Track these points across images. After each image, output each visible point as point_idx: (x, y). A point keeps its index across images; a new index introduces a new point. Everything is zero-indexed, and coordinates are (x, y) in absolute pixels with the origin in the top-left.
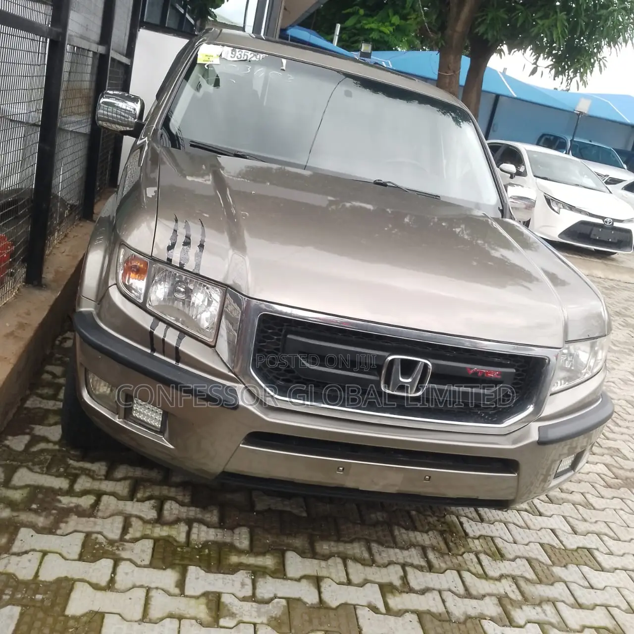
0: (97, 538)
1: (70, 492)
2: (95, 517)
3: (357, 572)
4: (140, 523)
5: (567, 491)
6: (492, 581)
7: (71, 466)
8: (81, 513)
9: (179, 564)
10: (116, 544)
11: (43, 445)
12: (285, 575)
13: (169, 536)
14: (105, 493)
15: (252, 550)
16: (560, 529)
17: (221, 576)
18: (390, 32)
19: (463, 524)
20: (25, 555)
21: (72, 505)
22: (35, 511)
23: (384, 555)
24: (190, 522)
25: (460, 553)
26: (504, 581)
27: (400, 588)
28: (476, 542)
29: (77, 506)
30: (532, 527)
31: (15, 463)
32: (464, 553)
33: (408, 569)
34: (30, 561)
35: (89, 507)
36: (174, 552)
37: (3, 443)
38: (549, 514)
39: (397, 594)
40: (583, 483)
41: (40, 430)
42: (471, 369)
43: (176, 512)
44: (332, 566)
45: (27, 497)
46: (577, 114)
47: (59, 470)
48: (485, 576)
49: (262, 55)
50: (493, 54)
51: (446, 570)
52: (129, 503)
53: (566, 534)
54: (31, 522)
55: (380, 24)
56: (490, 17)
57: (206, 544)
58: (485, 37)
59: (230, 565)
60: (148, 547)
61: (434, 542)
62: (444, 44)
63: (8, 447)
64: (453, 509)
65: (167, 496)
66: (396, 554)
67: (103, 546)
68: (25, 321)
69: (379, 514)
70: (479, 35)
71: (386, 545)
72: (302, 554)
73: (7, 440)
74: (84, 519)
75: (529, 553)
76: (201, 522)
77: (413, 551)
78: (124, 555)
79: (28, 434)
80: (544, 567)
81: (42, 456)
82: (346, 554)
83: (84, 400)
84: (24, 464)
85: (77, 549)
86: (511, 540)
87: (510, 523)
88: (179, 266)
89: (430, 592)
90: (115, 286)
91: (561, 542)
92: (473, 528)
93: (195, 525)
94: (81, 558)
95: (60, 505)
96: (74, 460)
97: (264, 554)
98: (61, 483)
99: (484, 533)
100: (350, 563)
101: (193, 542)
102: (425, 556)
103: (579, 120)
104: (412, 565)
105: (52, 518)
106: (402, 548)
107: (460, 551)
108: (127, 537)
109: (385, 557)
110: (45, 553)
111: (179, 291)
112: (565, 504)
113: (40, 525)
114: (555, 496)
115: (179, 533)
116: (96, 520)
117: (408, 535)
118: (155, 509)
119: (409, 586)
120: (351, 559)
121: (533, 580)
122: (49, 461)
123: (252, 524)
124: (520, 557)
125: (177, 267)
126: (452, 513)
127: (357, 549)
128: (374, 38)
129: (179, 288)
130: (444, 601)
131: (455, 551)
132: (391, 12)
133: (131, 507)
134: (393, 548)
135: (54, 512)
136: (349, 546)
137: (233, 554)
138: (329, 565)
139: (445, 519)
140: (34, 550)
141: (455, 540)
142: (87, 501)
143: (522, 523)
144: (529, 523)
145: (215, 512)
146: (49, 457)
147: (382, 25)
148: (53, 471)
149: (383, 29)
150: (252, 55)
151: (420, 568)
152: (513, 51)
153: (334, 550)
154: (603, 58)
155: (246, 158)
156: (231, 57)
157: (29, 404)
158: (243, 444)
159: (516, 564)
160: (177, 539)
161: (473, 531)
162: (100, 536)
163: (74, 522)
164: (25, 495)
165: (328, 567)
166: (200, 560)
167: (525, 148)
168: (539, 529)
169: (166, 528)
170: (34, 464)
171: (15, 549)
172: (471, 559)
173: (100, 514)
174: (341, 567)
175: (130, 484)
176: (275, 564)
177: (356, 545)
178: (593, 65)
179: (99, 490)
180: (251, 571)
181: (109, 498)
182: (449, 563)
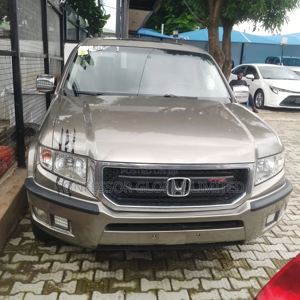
0: (50, 283)
1: (39, 262)
2: (50, 273)
3: (176, 284)
4: (71, 273)
5: (285, 231)
6: (245, 281)
7: (40, 250)
8: (43, 271)
9: (89, 291)
10: (59, 285)
11: (27, 242)
12: (140, 290)
13: (84, 278)
14: (55, 261)
15: (125, 280)
16: (281, 250)
17: (109, 294)
18: (187, 23)
19: (231, 254)
20: (17, 295)
21: (40, 268)
22: (23, 274)
23: (190, 274)
24: (94, 270)
25: (229, 269)
26: (251, 280)
27: (198, 290)
28: (237, 262)
29: (42, 269)
30: (266, 251)
31: (14, 252)
32: (231, 268)
33: (202, 280)
34: (18, 297)
35: (47, 268)
36: (87, 286)
37: (9, 243)
38: (275, 243)
39: (196, 293)
40: (293, 225)
41: (27, 234)
42: (210, 179)
43: (88, 266)
44: (164, 283)
45: (19, 267)
46: (282, 45)
47: (34, 252)
48: (242, 279)
49: (107, 47)
50: (234, 25)
51: (221, 279)
52: (66, 264)
53: (284, 252)
54: (20, 279)
55: (182, 20)
56: (228, 8)
57: (102, 280)
58: (227, 18)
59: (113, 289)
60: (74, 284)
61: (216, 265)
62: (209, 24)
63: (11, 244)
64: (226, 247)
65: (84, 258)
66: (196, 273)
67: (53, 286)
68: (16, 185)
69: (188, 254)
70: (225, 17)
71: (191, 269)
72: (149, 279)
73: (11, 241)
74: (45, 275)
75: (265, 264)
76: (100, 269)
77: (205, 271)
78: (63, 289)
79: (21, 237)
80: (272, 271)
81: (26, 246)
82: (171, 276)
83: (34, 219)
84: (18, 251)
85: (41, 289)
86: (255, 259)
87: (255, 250)
88: (65, 151)
89: (213, 290)
90: (39, 164)
91: (281, 257)
92: (235, 255)
93: (97, 271)
94: (43, 293)
95: (34, 269)
96: (41, 247)
97: (130, 281)
98: (35, 258)
99: (241, 257)
100: (173, 280)
101: (96, 279)
102: (211, 272)
103: (283, 48)
104: (204, 278)
105: (30, 275)
106: (199, 270)
107: (228, 267)
108: (65, 281)
109: (190, 275)
110: (26, 293)
111: (69, 162)
112: (284, 237)
113: (24, 279)
114: (278, 234)
115: (89, 276)
116: (51, 274)
117: (202, 263)
118: (78, 265)
119: (203, 289)
120: (173, 278)
121: (266, 278)
122: (29, 249)
123: (124, 267)
124: (260, 267)
125: (64, 151)
126: (225, 249)
127: (177, 273)
128: (180, 27)
129: (69, 161)
130: (220, 294)
131: (226, 268)
132: (186, 14)
133: (67, 266)
134: (194, 270)
135: (31, 272)
136: (172, 272)
137: (115, 283)
138: (163, 283)
139: (221, 253)
140: (21, 292)
141: (226, 263)
142: (46, 266)
143: (261, 250)
144: (265, 249)
145: (107, 263)
146: (30, 247)
147: (183, 21)
148: (31, 253)
149: (183, 22)
150: (103, 47)
151: (208, 279)
152: (243, 22)
153: (165, 275)
154: (287, 17)
155: (102, 95)
156: (93, 50)
157: (22, 223)
158: (105, 230)
159: (258, 270)
160: (88, 279)
161: (236, 257)
162: (52, 282)
163: (40, 276)
164: (18, 266)
165: (162, 283)
166: (99, 288)
167: (256, 66)
168: (270, 251)
169: (83, 274)
170: (23, 251)
171: (12, 293)
172: (235, 271)
173: (52, 271)
174: (168, 283)
175: (67, 255)
176: (135, 286)
177: (176, 271)
178: (283, 21)
179: (53, 260)
180: (123, 291)
181: (57, 263)
182: (223, 275)
